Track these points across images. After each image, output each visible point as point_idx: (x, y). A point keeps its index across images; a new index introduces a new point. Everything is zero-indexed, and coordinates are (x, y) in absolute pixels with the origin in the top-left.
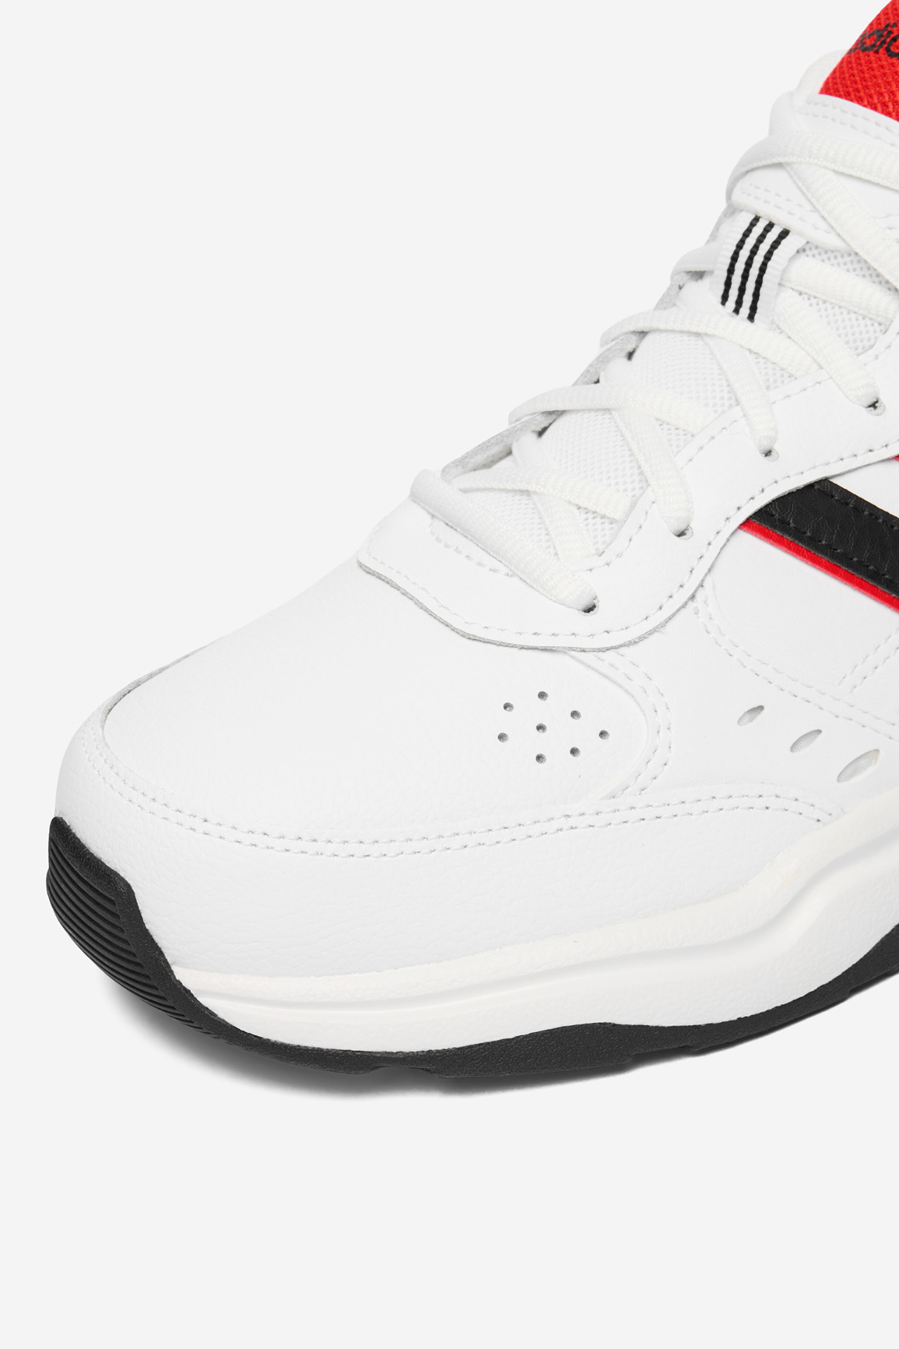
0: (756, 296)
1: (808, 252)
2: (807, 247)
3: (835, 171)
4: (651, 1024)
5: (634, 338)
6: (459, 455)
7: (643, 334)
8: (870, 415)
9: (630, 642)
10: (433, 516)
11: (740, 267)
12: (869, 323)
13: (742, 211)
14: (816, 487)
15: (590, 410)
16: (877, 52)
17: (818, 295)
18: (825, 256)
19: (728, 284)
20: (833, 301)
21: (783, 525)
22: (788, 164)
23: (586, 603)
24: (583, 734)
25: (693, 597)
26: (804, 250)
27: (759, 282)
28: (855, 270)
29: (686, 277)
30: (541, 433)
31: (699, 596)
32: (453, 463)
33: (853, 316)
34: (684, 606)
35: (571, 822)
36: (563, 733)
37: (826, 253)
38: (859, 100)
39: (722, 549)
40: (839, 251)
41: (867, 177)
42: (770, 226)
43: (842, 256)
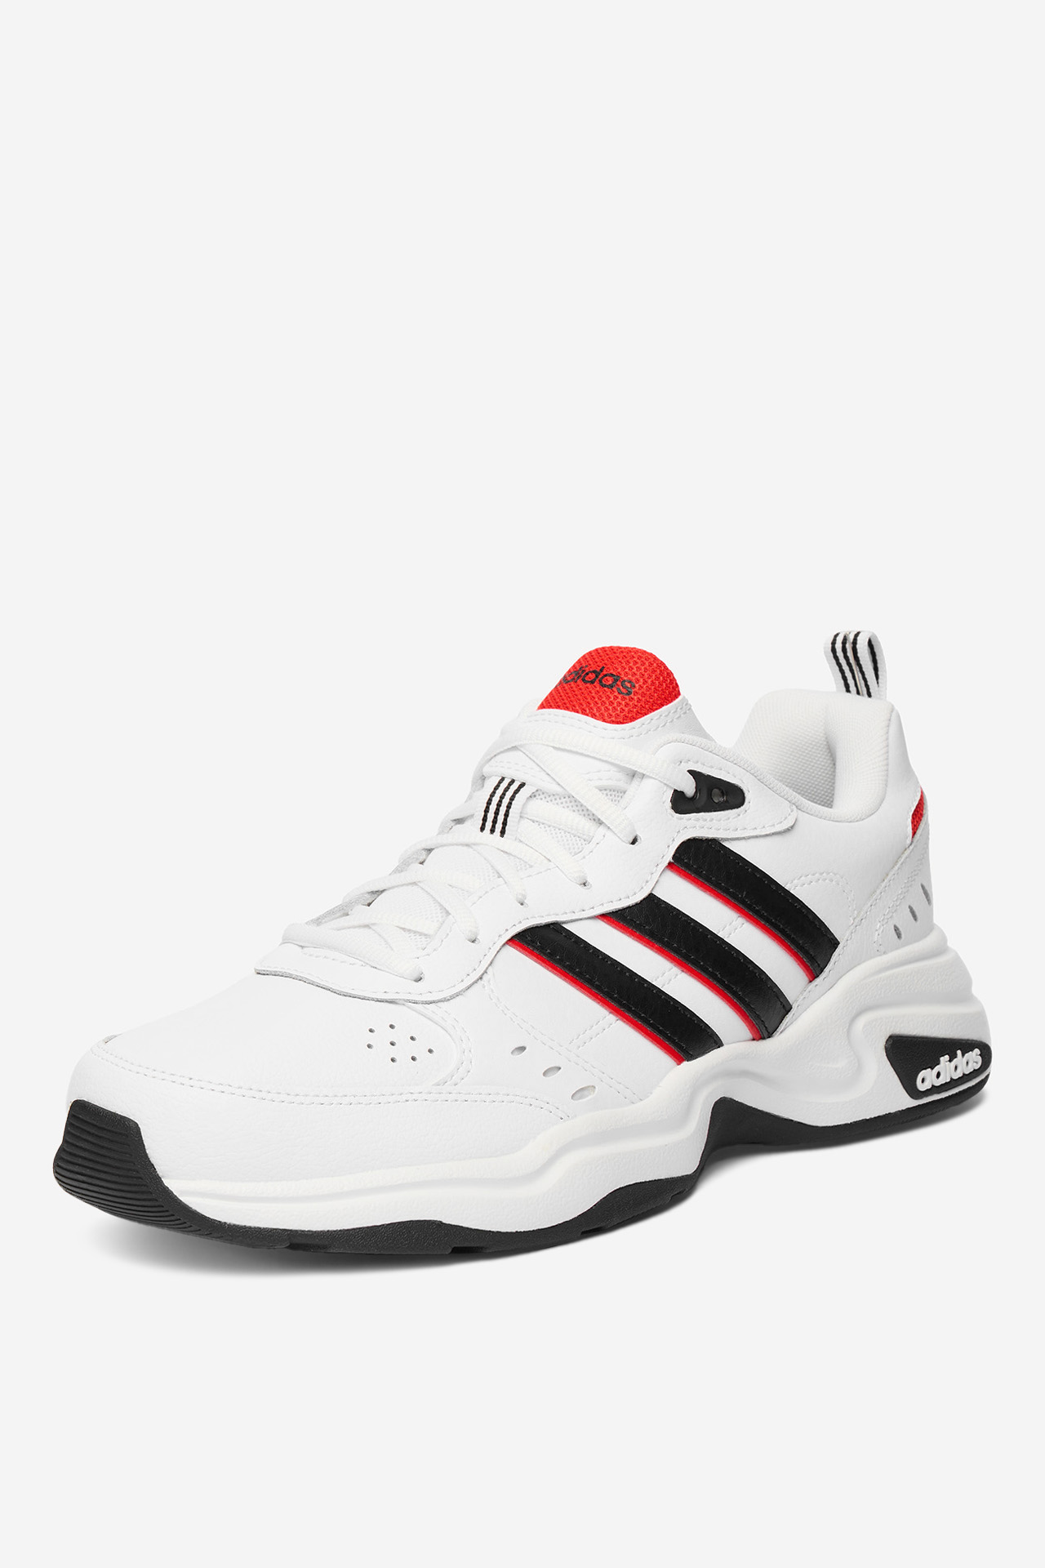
0: (505, 823)
1: (537, 797)
2: (537, 794)
3: (553, 747)
4: (464, 1225)
5: (424, 853)
6: (314, 917)
7: (430, 851)
8: (582, 888)
9: (445, 998)
10: (302, 947)
11: (493, 807)
12: (578, 839)
13: (491, 777)
14: (552, 927)
15: (402, 885)
16: (576, 682)
17: (545, 822)
18: (548, 799)
19: (485, 819)
20: (555, 825)
21: (532, 943)
22: (521, 746)
23: (416, 976)
24: (419, 1049)
25: (481, 978)
26: (535, 796)
27: (506, 815)
28: (568, 807)
29: (453, 824)
30: (369, 905)
31: (485, 977)
32: (312, 921)
33: (568, 835)
34: (476, 982)
35: (415, 1096)
36: (404, 1050)
37: (551, 796)
38: (567, 709)
39: (498, 952)
40: (558, 795)
41: (575, 750)
42: (513, 782)
43: (560, 799)
